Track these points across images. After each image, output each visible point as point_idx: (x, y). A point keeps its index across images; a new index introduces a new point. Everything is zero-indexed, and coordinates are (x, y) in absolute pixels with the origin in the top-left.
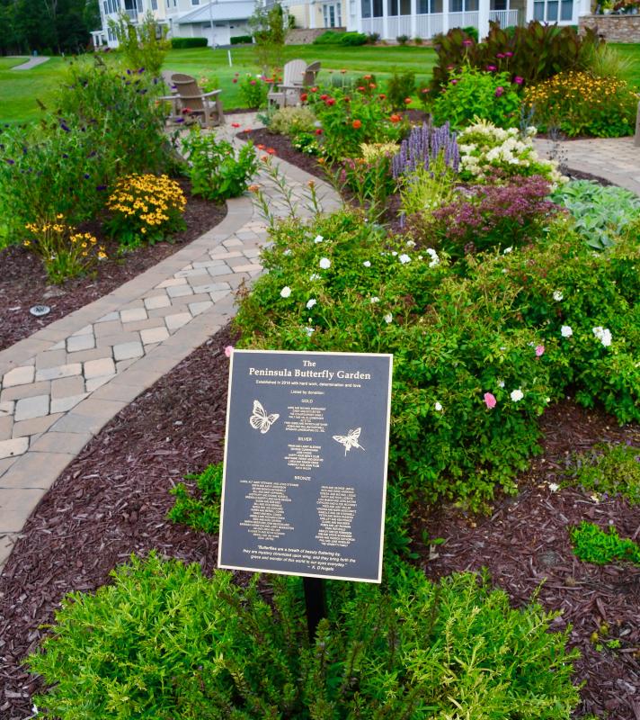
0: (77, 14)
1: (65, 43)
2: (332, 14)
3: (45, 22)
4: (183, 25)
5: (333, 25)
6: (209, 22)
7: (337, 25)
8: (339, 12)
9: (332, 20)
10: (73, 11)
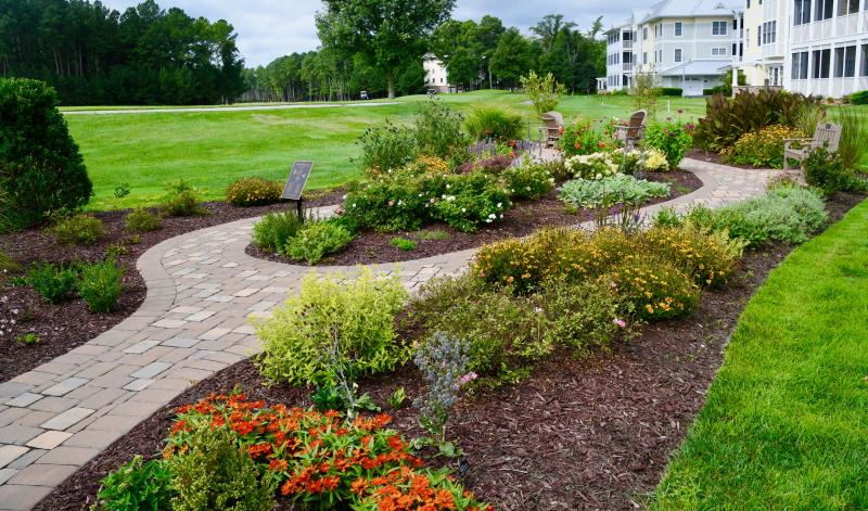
0: (593, 63)
1: (579, 86)
2: (776, 75)
3: (566, 68)
4: (665, 77)
5: (776, 83)
6: (681, 76)
7: (779, 84)
8: (781, 73)
9: (776, 79)
10: (589, 62)
